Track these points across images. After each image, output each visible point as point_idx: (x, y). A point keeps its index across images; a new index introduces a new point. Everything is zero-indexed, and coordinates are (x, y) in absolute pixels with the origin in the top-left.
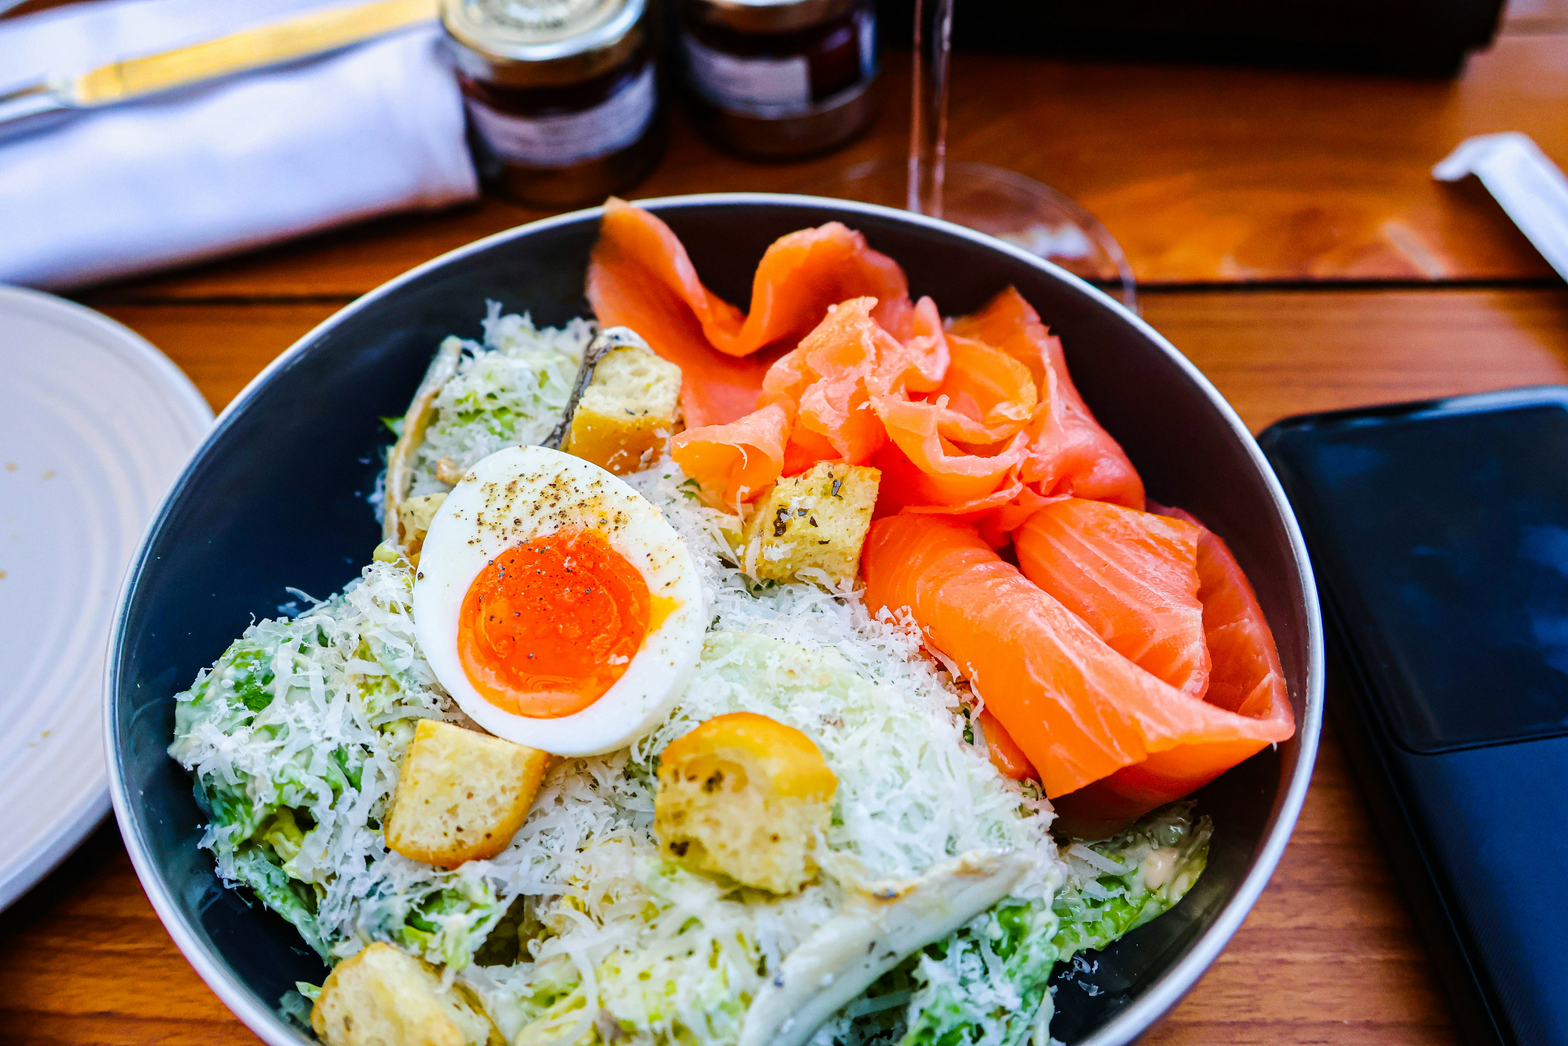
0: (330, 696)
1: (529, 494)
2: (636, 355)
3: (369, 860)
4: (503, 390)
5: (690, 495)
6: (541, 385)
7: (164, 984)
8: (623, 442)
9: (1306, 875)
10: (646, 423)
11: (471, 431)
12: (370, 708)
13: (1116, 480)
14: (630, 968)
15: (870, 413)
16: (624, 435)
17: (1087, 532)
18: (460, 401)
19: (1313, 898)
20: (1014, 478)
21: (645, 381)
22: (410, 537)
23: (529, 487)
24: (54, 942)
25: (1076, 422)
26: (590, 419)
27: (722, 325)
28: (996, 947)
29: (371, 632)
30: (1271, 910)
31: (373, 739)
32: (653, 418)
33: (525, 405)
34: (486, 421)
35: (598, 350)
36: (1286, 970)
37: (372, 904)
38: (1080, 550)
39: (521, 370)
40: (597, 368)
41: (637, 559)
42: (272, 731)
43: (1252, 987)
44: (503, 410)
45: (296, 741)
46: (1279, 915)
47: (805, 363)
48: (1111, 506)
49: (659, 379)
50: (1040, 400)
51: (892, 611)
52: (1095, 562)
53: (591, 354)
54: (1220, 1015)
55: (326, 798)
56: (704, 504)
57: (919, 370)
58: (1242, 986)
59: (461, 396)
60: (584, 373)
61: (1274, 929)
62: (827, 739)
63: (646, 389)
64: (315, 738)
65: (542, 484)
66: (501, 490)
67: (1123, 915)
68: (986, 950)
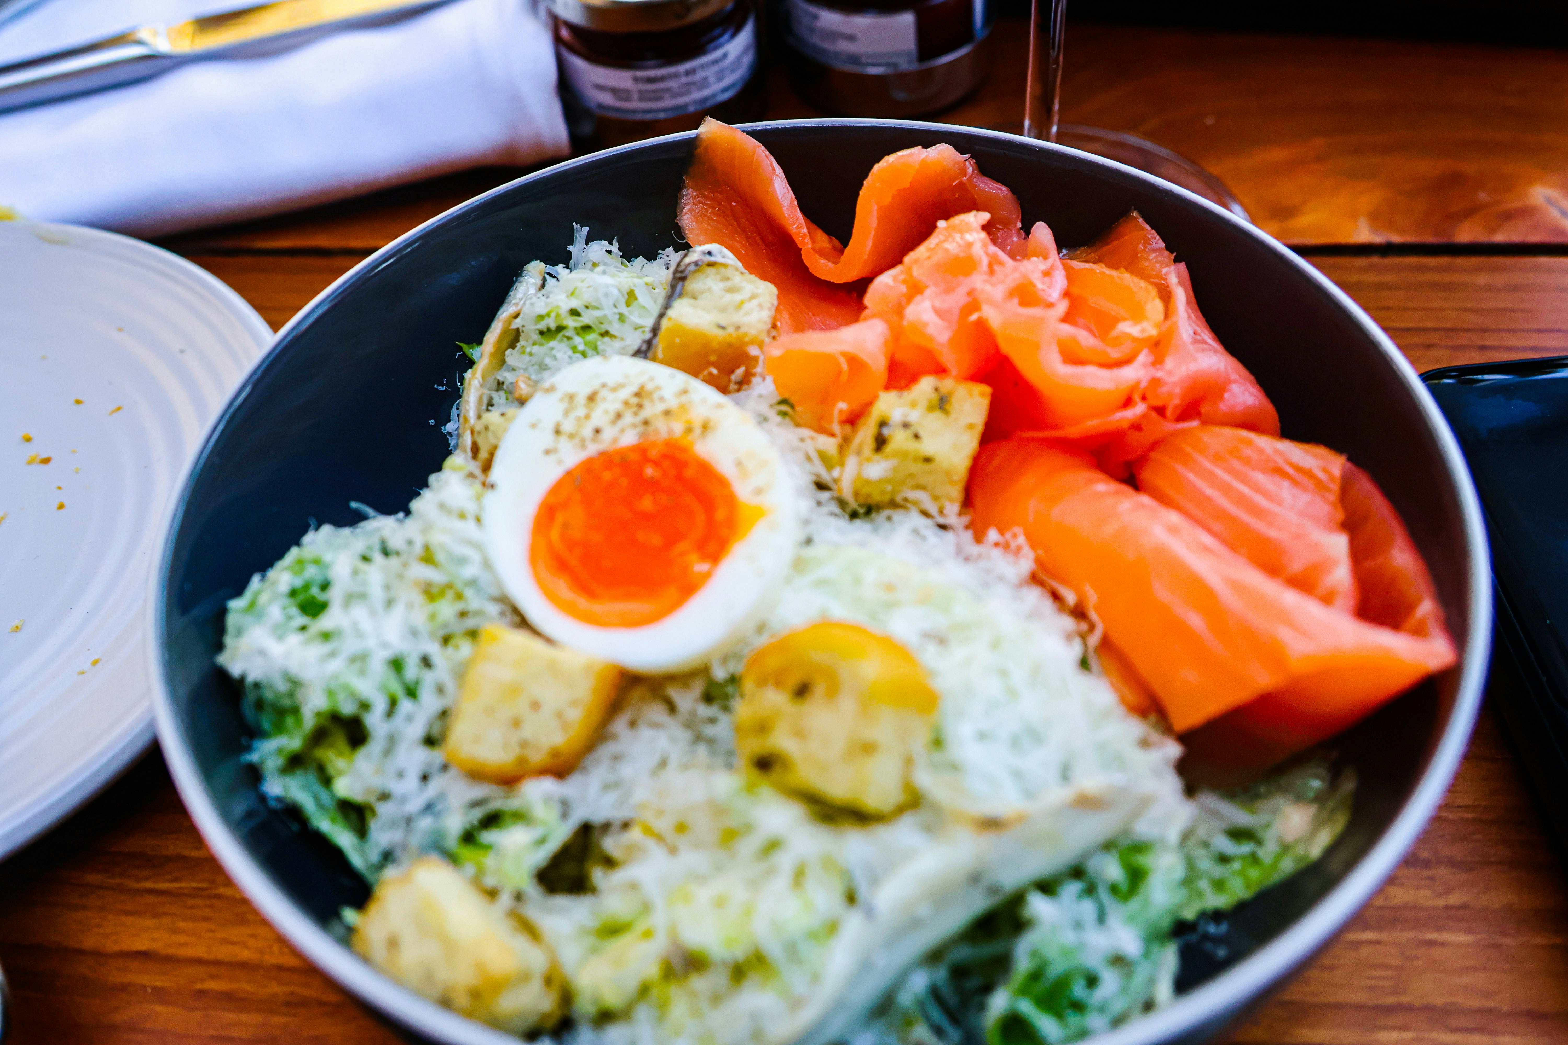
0: (390, 603)
1: (610, 403)
2: (729, 272)
3: (425, 778)
4: (587, 307)
5: (784, 414)
6: (628, 305)
7: (205, 925)
8: (713, 358)
9: (1456, 851)
10: (738, 338)
11: (552, 349)
12: (433, 617)
13: (1248, 408)
14: (704, 894)
15: (982, 326)
16: (714, 351)
17: (1217, 459)
18: (541, 317)
19: (1463, 877)
20: (1136, 397)
21: (738, 297)
22: (483, 454)
23: (611, 396)
24: (93, 878)
25: (1205, 346)
26: (679, 330)
27: (821, 253)
28: (1114, 889)
29: (438, 538)
30: (1418, 888)
31: (433, 649)
32: (745, 334)
33: (610, 322)
34: (569, 338)
35: (689, 264)
36: (1435, 952)
37: (425, 823)
38: (1209, 477)
39: (607, 286)
40: (687, 283)
41: (725, 466)
42: (326, 636)
43: (1398, 968)
44: (587, 328)
45: (350, 646)
46: (1427, 893)
47: (911, 276)
48: (1244, 433)
49: (753, 297)
50: (1167, 316)
51: (1001, 532)
52: (1226, 489)
53: (682, 268)
54: (1361, 997)
55: (380, 706)
56: (797, 425)
57: (1035, 286)
58: (1386, 967)
59: (543, 312)
60: (673, 287)
61: (1421, 909)
62: (930, 656)
63: (739, 306)
64: (371, 643)
65: (625, 393)
66: (581, 399)
67: (1254, 874)
68: (1103, 893)
